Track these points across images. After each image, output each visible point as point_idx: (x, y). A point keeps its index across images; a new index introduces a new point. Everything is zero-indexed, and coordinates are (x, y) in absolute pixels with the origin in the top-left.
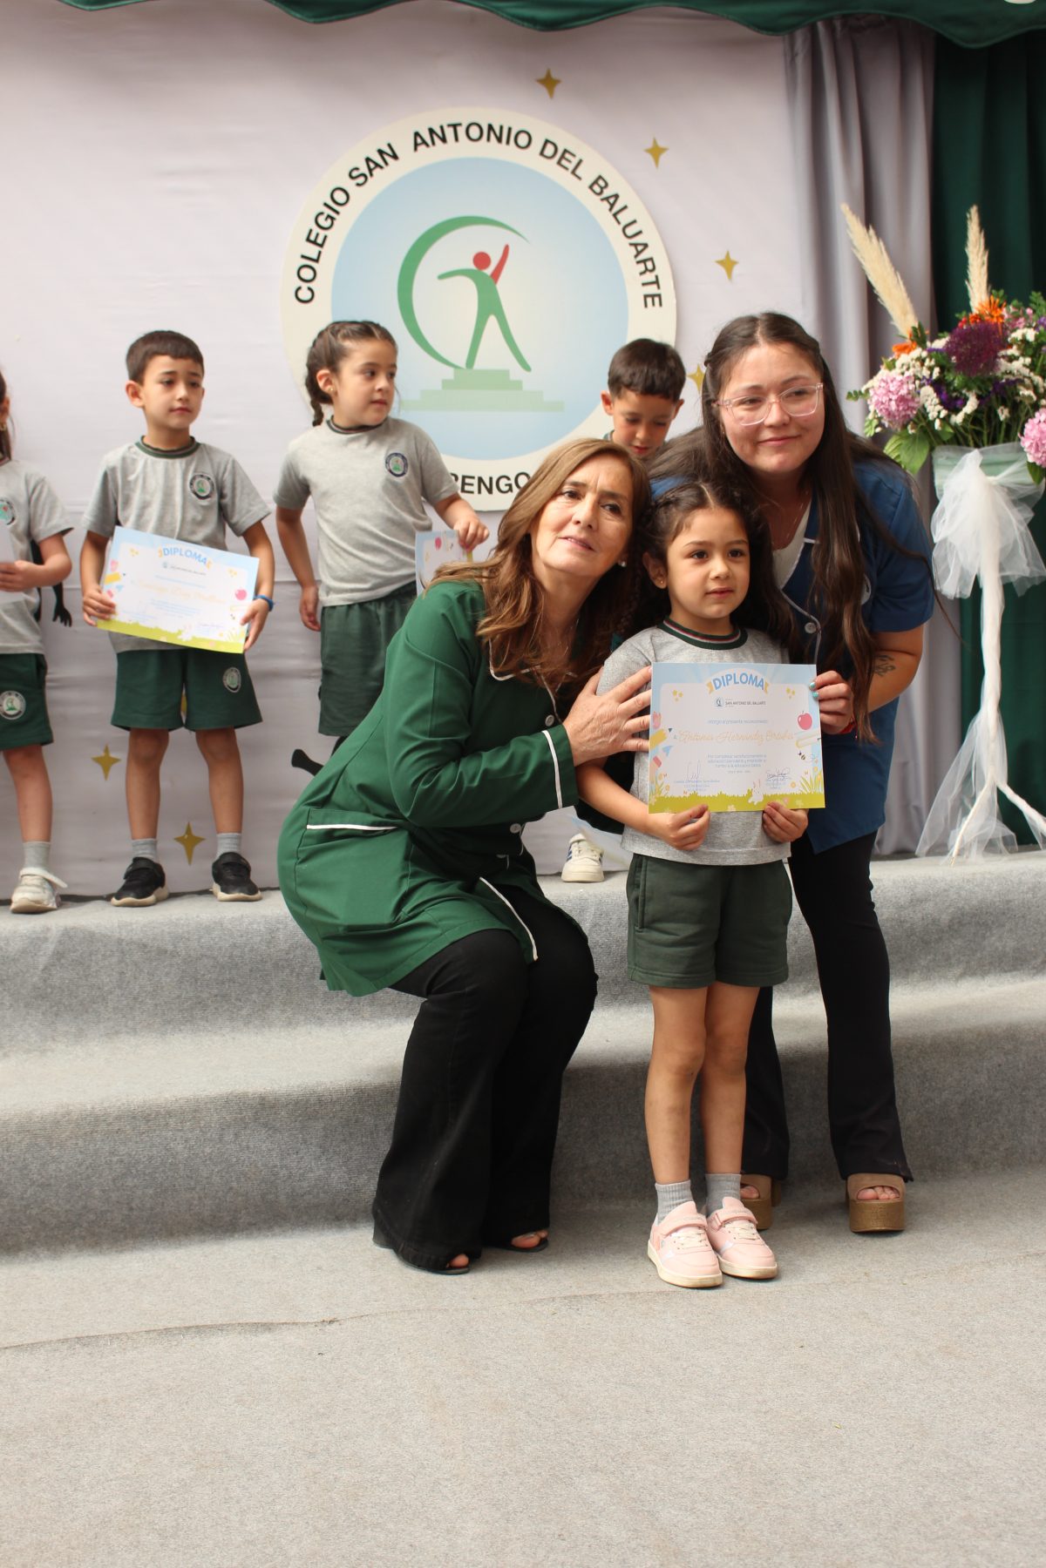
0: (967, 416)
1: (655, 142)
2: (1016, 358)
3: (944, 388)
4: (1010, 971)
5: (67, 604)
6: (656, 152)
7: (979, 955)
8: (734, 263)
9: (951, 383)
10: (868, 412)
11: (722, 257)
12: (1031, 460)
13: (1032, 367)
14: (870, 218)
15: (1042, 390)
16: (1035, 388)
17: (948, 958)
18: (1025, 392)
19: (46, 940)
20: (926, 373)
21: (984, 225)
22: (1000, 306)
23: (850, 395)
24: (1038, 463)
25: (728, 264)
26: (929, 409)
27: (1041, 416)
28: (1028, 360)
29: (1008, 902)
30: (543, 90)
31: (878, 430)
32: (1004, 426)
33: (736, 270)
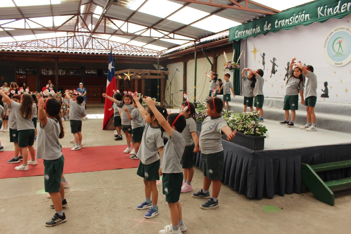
30: (347, 22)
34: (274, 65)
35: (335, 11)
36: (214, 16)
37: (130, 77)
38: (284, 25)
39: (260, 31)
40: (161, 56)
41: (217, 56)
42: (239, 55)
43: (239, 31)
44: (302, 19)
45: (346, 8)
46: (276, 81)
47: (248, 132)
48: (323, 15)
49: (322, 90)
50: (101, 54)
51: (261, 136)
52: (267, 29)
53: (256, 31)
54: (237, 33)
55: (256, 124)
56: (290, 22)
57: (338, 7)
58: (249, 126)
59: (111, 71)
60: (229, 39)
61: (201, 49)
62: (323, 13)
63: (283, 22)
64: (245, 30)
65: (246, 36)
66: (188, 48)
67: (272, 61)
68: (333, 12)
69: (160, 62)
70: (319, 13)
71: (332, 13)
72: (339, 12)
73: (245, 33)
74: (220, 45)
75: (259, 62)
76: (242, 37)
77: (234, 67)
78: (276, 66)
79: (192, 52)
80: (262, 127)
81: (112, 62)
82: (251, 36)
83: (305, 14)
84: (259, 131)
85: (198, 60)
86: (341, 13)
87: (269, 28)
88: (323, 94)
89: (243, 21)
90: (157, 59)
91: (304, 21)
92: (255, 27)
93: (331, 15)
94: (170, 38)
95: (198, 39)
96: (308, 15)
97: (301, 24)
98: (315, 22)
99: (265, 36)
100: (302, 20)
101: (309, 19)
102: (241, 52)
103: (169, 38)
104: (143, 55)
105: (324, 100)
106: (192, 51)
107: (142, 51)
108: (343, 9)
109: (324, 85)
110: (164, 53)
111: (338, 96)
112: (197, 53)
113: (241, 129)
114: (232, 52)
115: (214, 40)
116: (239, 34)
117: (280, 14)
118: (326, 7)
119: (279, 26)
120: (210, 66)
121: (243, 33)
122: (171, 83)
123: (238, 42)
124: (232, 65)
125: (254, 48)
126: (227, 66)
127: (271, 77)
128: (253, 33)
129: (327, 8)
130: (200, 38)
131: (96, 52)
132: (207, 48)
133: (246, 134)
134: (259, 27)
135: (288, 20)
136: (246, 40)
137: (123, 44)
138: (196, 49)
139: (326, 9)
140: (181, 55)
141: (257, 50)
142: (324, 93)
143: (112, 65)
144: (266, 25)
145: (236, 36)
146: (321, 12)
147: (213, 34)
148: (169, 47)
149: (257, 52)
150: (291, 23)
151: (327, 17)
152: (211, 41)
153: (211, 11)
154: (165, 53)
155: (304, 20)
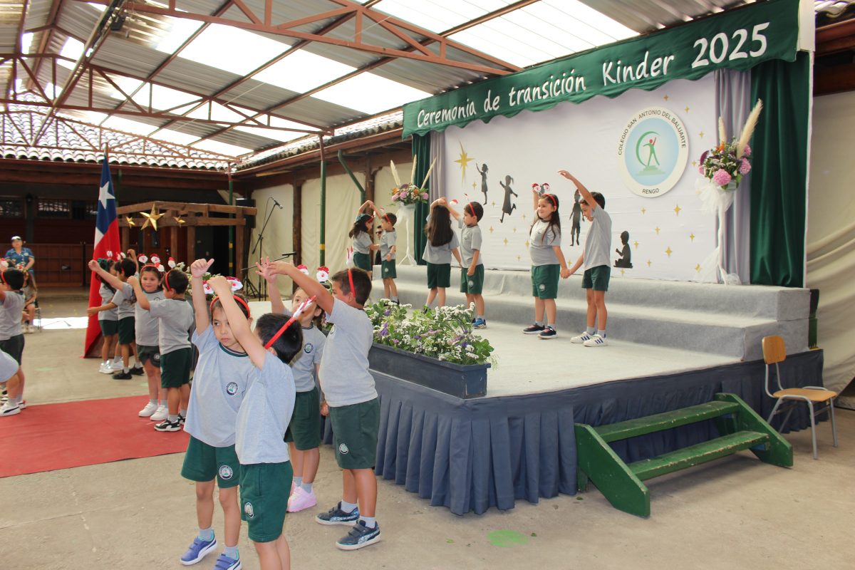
1: (687, 107)
8: (703, 134)
11: (700, 132)
25: (701, 134)
30: (664, 100)
33: (704, 136)
34: (509, 192)
35: (639, 74)
36: (366, 75)
37: (158, 222)
38: (530, 101)
39: (475, 113)
40: (238, 169)
41: (374, 170)
42: (428, 168)
43: (426, 113)
44: (569, 88)
45: (661, 68)
46: (515, 230)
47: (447, 354)
48: (614, 81)
49: (617, 251)
50: (81, 161)
51: (479, 363)
52: (491, 109)
53: (466, 114)
54: (422, 117)
55: (465, 336)
56: (543, 94)
57: (644, 64)
58: (449, 340)
59: (105, 205)
60: (402, 130)
61: (336, 152)
62: (614, 78)
63: (527, 95)
64: (441, 110)
65: (442, 125)
66: (305, 151)
67: (504, 183)
68: (634, 75)
69: (234, 183)
70: (606, 75)
71: (633, 79)
72: (646, 76)
73: (440, 118)
74: (383, 145)
75: (474, 185)
76: (433, 127)
77: (415, 198)
78: (512, 196)
79: (314, 161)
80: (481, 341)
81: (108, 184)
82: (453, 124)
83: (575, 78)
84: (474, 352)
85: (329, 180)
86: (650, 78)
87: (496, 106)
88: (620, 260)
89: (436, 89)
90: (227, 176)
91: (574, 93)
92: (463, 103)
93: (630, 82)
94: (260, 125)
95: (328, 130)
96: (582, 79)
97: (567, 100)
98: (597, 96)
99: (488, 124)
100: (569, 91)
101: (584, 88)
102: (432, 163)
103: (256, 124)
104: (191, 165)
105: (623, 272)
106: (313, 158)
107: (189, 157)
108: (655, 71)
109: (621, 240)
110: (245, 162)
111: (651, 264)
112: (327, 164)
113: (430, 349)
114: (411, 161)
115: (367, 133)
116: (425, 119)
117: (521, 76)
118: (619, 63)
119: (518, 103)
120: (359, 194)
121: (437, 117)
122: (261, 236)
123: (424, 137)
124: (410, 192)
125: (461, 153)
126: (399, 194)
127: (502, 221)
128: (459, 117)
129: (622, 67)
130: (333, 128)
131: (66, 155)
132: (350, 152)
133: (443, 360)
134: (472, 103)
135: (538, 89)
136: (443, 132)
137: (140, 137)
138: (324, 155)
139: (619, 68)
140: (288, 167)
141: (468, 157)
142: (622, 258)
143: (110, 191)
144: (488, 100)
145: (420, 124)
146: (609, 74)
147: (365, 117)
148: (257, 147)
149: (468, 163)
150: (545, 97)
151: (621, 87)
152: (361, 134)
153: (361, 63)
154: (248, 163)
155: (574, 89)
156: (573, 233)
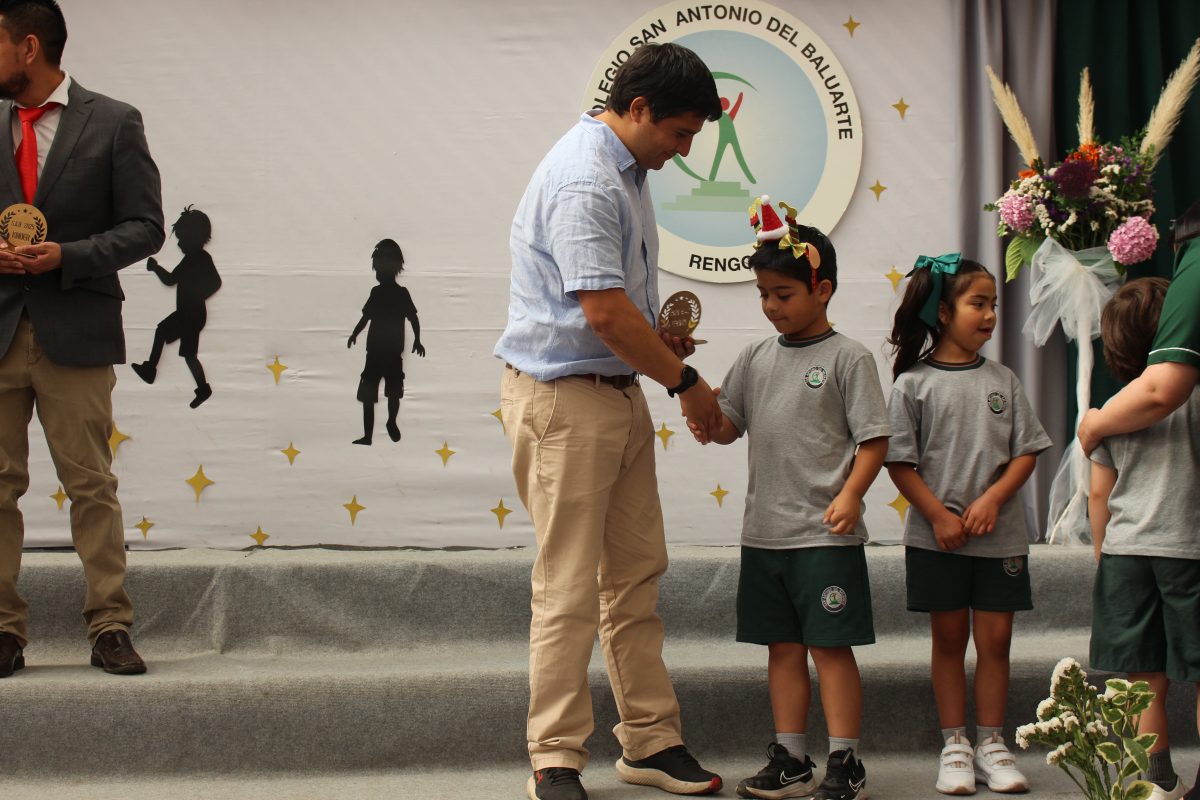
0: (1069, 227)
1: (851, 19)
2: (1107, 186)
3: (1053, 205)
4: (1084, 626)
5: (422, 341)
6: (851, 26)
7: (1061, 614)
8: (907, 106)
9: (1058, 202)
10: (999, 220)
11: (897, 102)
12: (1115, 259)
13: (1116, 193)
14: (1007, 78)
15: (1124, 209)
16: (1118, 209)
17: (1039, 615)
18: (1110, 212)
19: (415, 573)
20: (1040, 194)
21: (1092, 82)
22: (1097, 147)
23: (986, 207)
24: (1121, 262)
25: (901, 107)
26: (1042, 220)
27: (1121, 229)
28: (1115, 187)
29: (1084, 576)
31: (1006, 233)
32: (1096, 235)
33: (908, 112)
156: (367, 396)
